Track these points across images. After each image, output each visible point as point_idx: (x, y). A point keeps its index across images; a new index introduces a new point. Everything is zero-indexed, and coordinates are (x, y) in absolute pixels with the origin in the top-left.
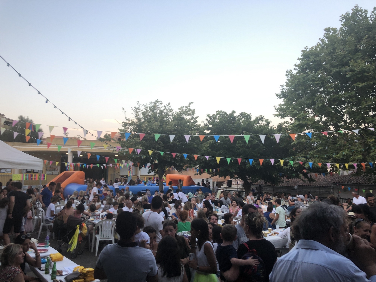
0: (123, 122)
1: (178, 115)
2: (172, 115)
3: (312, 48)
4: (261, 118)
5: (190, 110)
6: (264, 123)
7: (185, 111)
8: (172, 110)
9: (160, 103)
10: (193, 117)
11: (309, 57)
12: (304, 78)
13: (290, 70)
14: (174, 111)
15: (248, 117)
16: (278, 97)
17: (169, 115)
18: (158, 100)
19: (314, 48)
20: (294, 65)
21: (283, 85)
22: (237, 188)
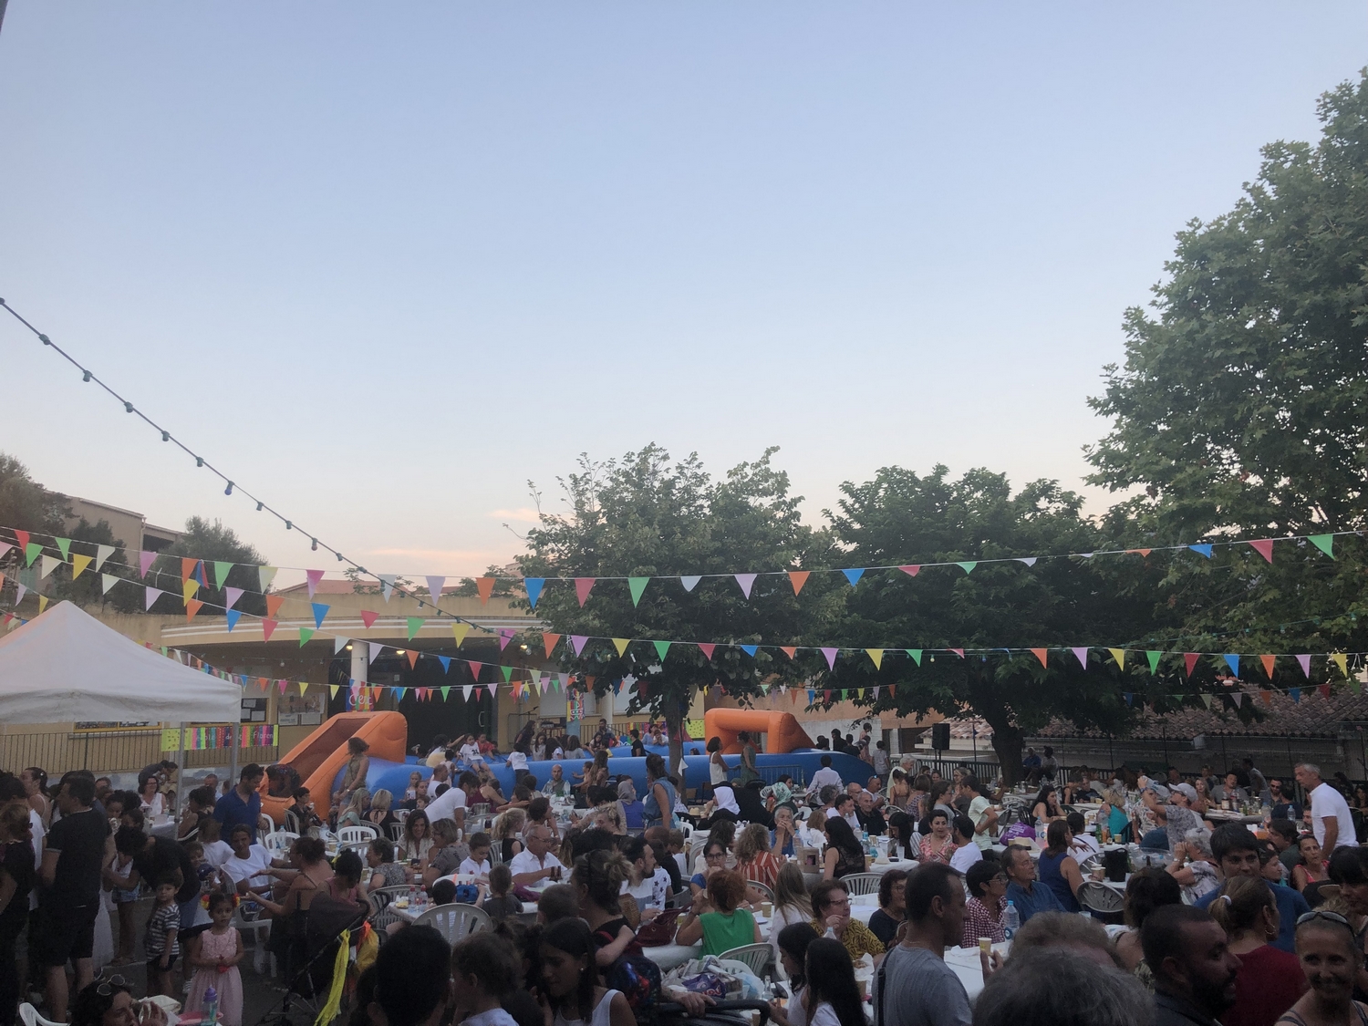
0: (531, 533)
1: (726, 495)
2: (708, 497)
3: (1218, 222)
4: (1046, 489)
5: (767, 475)
6: (1057, 505)
7: (751, 480)
8: (705, 477)
9: (661, 454)
10: (781, 500)
11: (1204, 257)
12: (1190, 335)
13: (1135, 309)
14: (713, 482)
15: (996, 485)
16: (1099, 409)
17: (695, 498)
18: (653, 444)
19: (1222, 224)
20: (1152, 289)
21: (1114, 364)
22: (975, 752)
